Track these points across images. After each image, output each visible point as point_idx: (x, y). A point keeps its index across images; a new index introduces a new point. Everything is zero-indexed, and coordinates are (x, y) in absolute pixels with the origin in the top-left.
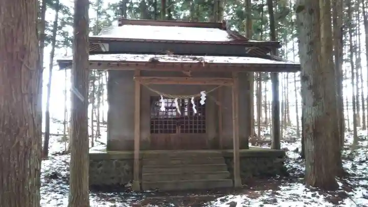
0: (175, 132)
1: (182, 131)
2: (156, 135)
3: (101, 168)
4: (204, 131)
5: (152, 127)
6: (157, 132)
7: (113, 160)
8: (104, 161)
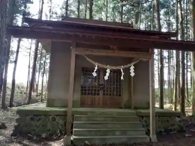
0: (98, 94)
1: (104, 94)
2: (84, 96)
3: (40, 122)
4: (120, 95)
5: (82, 90)
6: (85, 94)
7: (50, 115)
8: (43, 116)
